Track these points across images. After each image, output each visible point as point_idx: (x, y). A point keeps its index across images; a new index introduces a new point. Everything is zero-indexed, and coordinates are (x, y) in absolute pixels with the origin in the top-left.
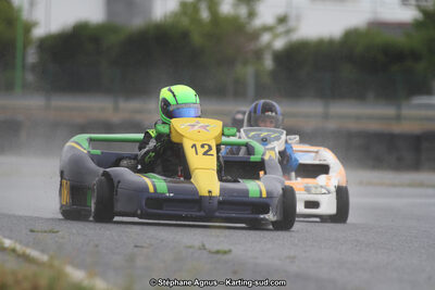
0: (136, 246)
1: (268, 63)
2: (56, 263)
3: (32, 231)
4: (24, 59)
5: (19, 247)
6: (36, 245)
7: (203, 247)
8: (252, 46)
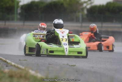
0: (49, 64)
1: (85, 12)
2: (27, 69)
3: (20, 60)
4: (17, 11)
5: (16, 65)
6: (21, 64)
7: (68, 64)
8: (81, 7)
